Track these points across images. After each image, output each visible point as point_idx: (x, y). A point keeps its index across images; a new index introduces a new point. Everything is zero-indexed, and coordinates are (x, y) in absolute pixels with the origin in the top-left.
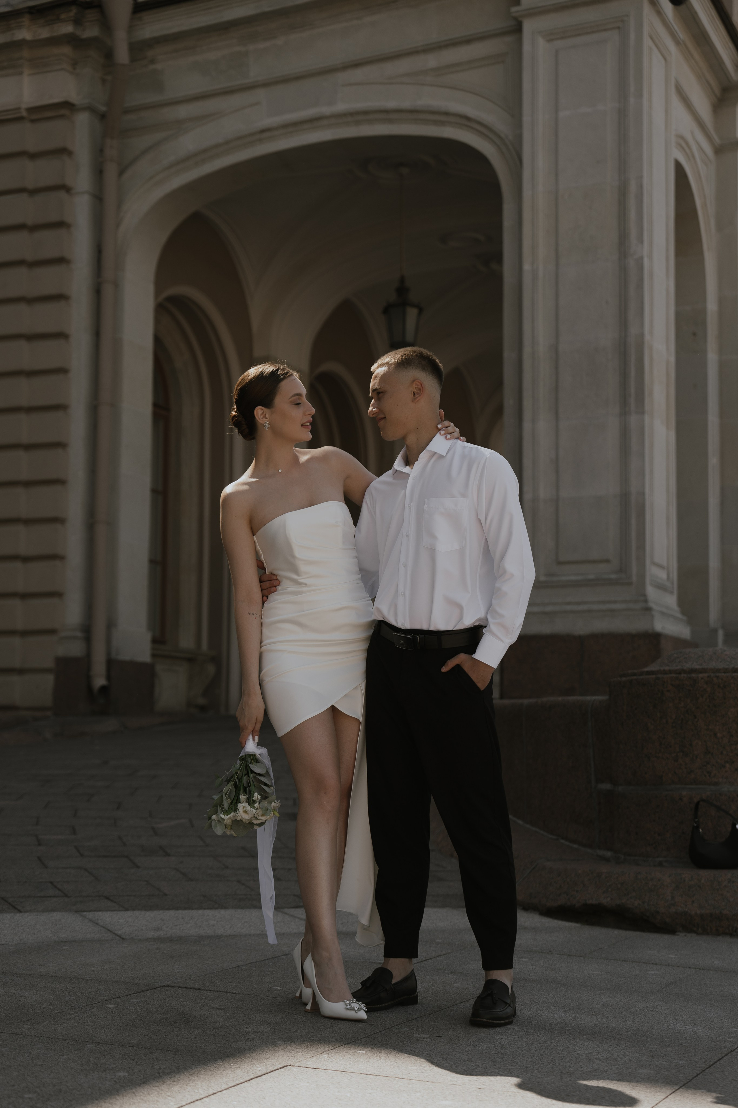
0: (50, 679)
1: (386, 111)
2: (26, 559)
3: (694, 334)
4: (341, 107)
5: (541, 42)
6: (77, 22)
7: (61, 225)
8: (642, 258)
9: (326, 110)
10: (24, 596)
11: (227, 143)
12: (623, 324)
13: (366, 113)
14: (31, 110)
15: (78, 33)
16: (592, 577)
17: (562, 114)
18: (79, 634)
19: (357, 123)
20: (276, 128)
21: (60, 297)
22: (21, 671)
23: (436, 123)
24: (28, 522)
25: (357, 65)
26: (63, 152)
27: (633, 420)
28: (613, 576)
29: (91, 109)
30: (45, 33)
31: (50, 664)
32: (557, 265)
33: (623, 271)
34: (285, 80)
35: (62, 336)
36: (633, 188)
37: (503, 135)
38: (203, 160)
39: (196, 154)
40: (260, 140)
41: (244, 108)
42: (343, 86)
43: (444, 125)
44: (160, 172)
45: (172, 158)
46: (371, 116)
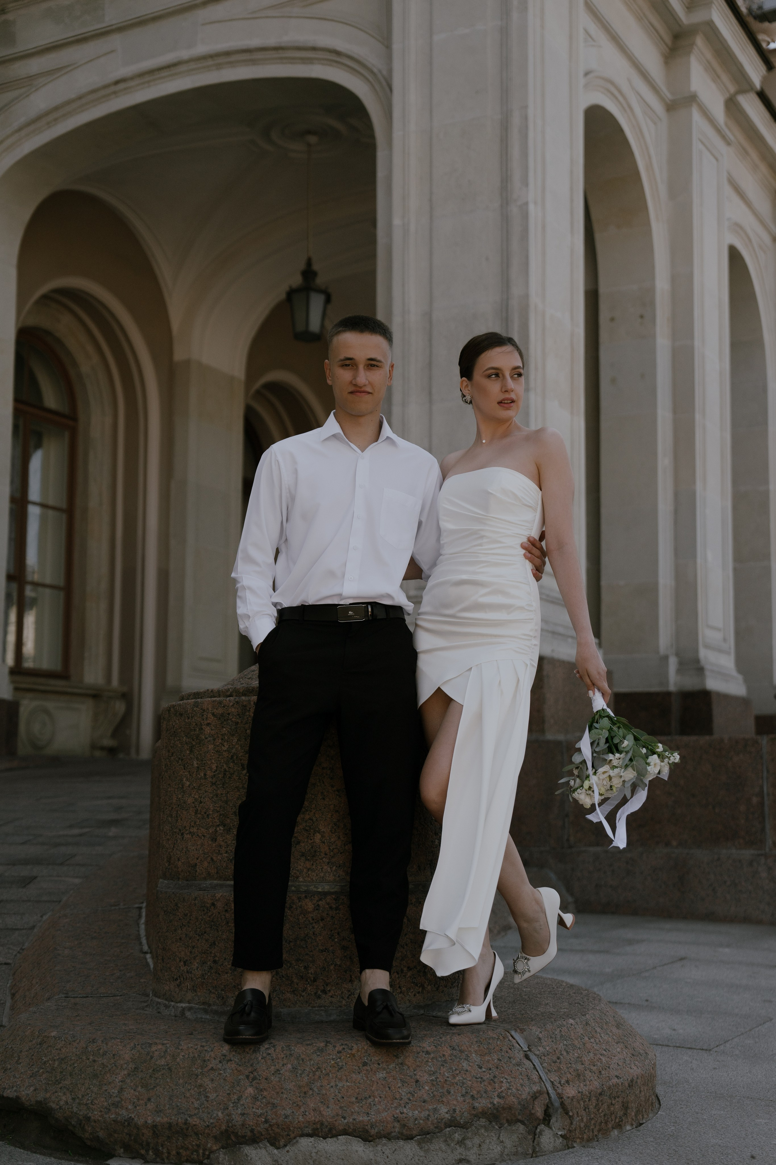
1: (249, 51)
3: (642, 317)
4: (201, 49)
8: (526, 204)
9: (184, 54)
11: (80, 98)
12: (506, 284)
13: (227, 53)
17: (437, 38)
19: (219, 67)
20: (132, 78)
23: (305, 61)
25: (218, 0)
32: (432, 217)
33: (505, 219)
34: (142, 22)
36: (516, 120)
37: (375, 70)
38: (56, 120)
39: (47, 113)
40: (115, 93)
41: (99, 57)
42: (203, 25)
43: (312, 63)
44: (8, 137)
45: (23, 120)
46: (233, 58)
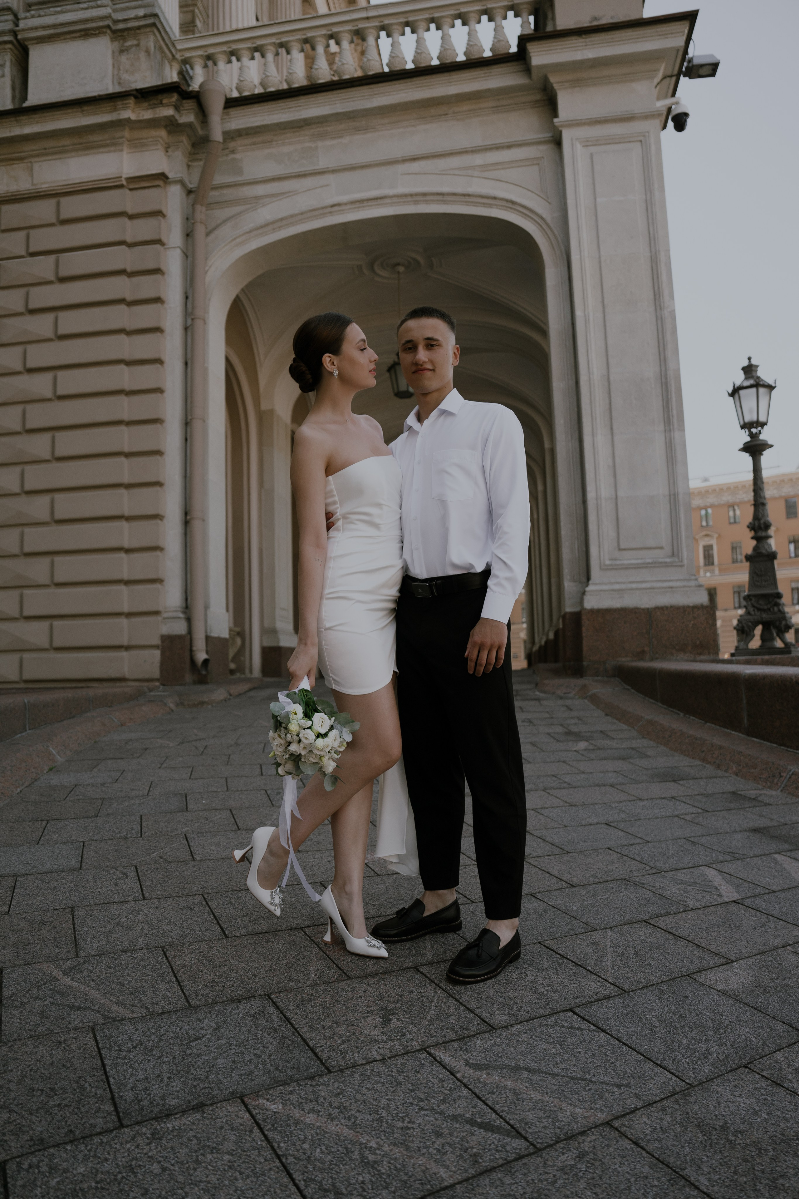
0: (157, 653)
1: (442, 194)
2: (128, 551)
4: (403, 190)
5: (578, 146)
6: (177, 108)
7: (157, 271)
10: (127, 583)
11: (302, 214)
13: (425, 194)
14: (130, 180)
15: (177, 117)
16: (650, 561)
17: (599, 200)
18: (182, 615)
19: (416, 203)
20: (346, 204)
21: (158, 330)
22: (127, 648)
23: (485, 205)
24: (128, 519)
25: (414, 159)
26: (159, 213)
27: (677, 434)
28: (668, 560)
29: (181, 182)
30: (147, 115)
31: (157, 641)
32: (604, 313)
33: (660, 320)
34: (352, 168)
35: (159, 361)
36: (662, 258)
37: (544, 216)
38: (280, 227)
39: (273, 222)
40: (331, 212)
41: (315, 188)
42: (402, 174)
43: (491, 207)
44: (241, 236)
45: (252, 225)
46: (428, 198)
